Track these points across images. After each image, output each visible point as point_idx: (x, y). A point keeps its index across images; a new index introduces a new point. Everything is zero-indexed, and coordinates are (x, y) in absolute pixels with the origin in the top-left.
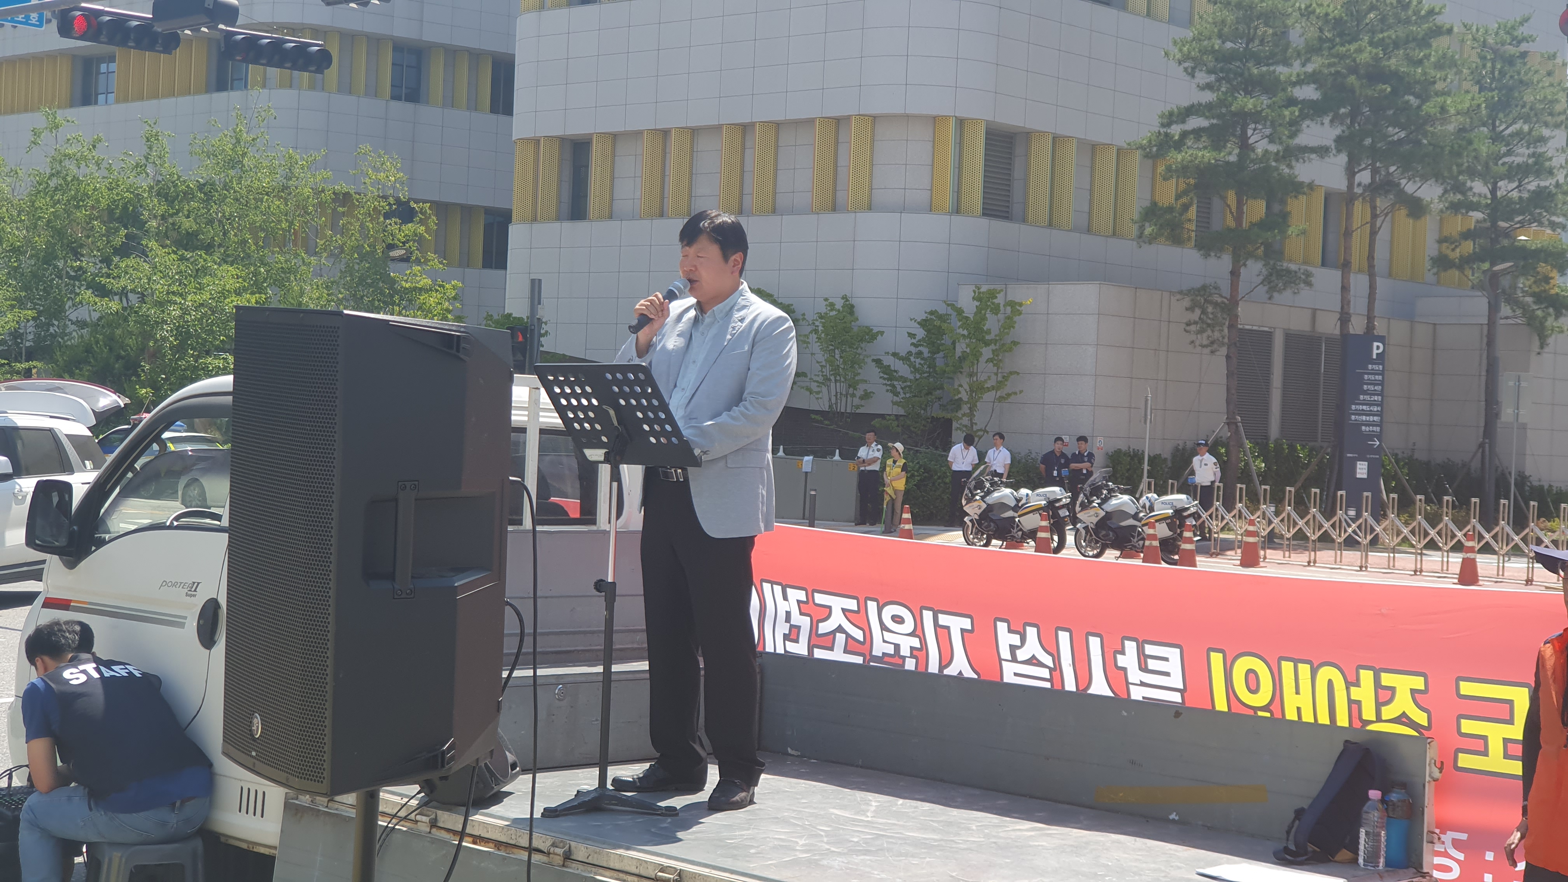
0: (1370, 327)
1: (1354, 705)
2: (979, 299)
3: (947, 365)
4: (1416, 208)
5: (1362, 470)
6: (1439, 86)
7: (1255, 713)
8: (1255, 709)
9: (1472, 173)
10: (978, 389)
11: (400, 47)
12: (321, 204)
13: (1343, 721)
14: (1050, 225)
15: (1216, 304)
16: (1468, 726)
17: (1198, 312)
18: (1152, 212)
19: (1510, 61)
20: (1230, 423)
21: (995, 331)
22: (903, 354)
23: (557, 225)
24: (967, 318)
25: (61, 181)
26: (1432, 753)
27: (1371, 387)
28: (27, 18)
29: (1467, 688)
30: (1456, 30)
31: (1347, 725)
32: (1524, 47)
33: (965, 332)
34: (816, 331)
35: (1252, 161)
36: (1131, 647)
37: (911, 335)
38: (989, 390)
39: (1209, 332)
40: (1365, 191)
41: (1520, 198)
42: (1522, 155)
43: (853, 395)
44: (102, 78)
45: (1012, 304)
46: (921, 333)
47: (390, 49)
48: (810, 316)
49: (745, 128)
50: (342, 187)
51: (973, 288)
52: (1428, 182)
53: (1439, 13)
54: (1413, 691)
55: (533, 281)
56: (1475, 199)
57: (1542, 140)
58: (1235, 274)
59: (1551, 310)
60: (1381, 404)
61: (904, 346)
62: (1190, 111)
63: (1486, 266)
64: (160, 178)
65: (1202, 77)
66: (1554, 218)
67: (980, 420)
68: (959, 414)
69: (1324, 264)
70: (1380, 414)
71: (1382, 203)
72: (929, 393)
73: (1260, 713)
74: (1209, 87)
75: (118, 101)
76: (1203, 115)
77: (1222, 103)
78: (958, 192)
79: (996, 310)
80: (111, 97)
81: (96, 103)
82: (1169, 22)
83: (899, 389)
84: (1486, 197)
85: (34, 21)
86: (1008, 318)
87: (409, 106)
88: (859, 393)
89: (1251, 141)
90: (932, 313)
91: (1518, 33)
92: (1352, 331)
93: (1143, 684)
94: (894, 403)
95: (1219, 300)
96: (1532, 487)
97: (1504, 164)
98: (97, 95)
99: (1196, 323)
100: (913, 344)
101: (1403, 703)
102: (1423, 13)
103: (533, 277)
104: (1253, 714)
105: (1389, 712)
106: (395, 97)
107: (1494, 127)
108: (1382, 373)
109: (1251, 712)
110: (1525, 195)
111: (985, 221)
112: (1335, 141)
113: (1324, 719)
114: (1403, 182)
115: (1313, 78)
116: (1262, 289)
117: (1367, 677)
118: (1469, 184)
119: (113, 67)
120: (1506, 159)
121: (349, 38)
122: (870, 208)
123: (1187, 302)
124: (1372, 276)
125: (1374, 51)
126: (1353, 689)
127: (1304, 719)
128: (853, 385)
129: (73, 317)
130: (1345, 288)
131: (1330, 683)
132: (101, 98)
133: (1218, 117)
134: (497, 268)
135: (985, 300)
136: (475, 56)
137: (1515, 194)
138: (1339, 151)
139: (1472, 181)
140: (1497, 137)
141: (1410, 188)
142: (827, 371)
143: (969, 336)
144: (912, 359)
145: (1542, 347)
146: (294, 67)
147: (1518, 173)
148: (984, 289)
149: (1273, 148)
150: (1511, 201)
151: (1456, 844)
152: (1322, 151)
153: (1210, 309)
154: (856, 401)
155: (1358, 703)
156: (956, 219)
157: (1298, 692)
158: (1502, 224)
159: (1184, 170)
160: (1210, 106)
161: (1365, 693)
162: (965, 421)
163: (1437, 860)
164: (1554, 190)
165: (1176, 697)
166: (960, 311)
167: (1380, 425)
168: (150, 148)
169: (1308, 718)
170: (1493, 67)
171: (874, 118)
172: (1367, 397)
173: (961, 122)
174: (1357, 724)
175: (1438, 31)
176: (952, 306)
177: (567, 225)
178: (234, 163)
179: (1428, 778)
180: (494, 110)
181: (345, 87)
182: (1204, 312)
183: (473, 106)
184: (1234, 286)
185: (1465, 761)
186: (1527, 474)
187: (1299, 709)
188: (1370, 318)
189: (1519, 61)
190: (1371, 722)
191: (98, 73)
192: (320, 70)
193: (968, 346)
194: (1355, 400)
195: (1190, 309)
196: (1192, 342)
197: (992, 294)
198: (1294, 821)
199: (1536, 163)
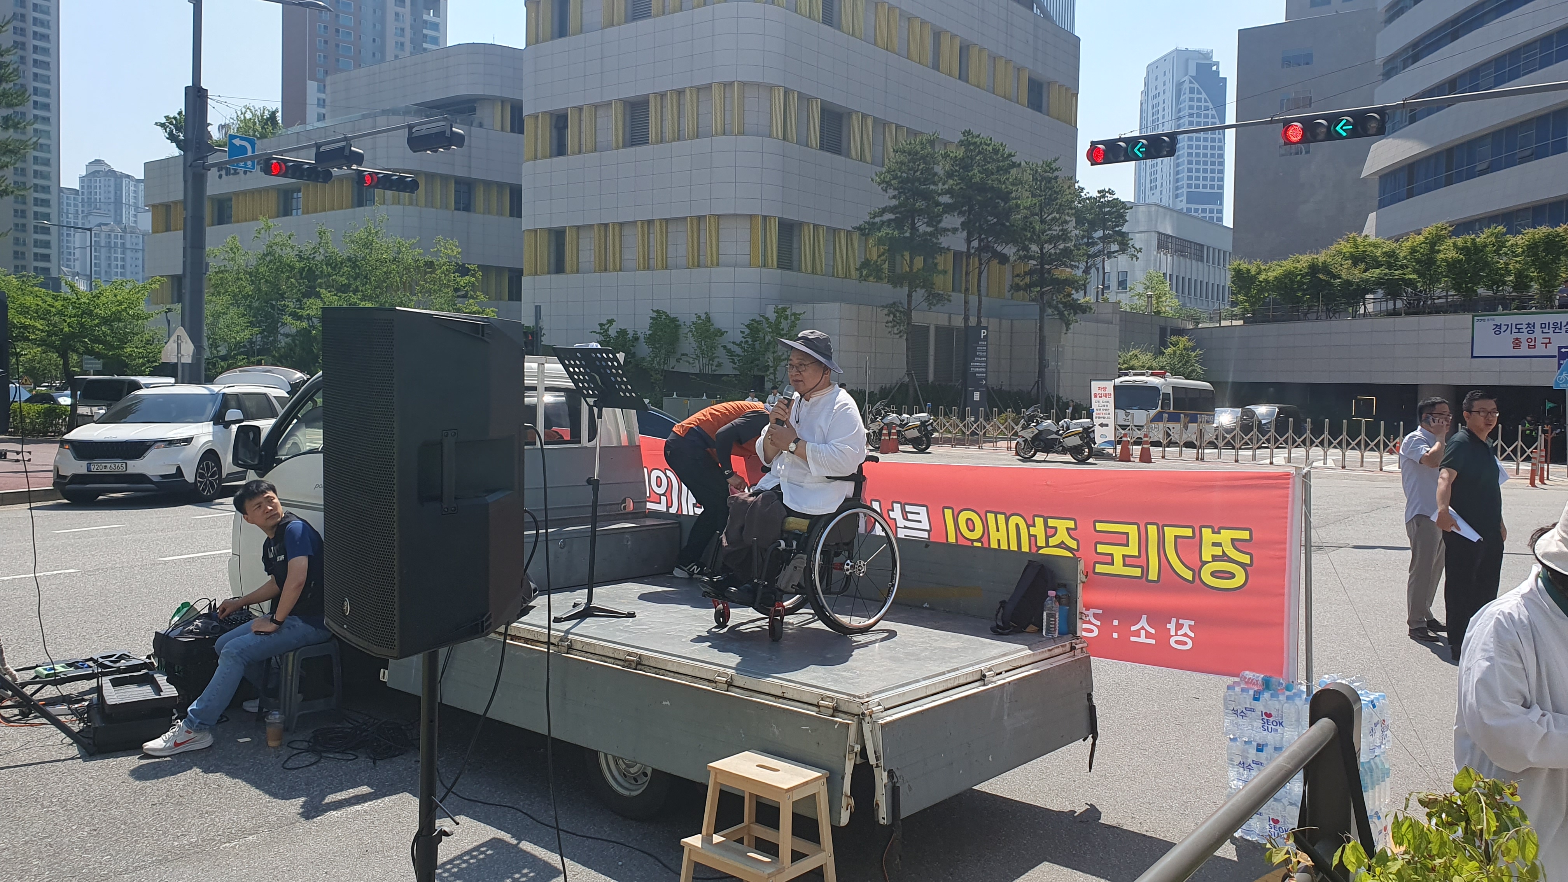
0: (979, 322)
1: (1032, 538)
2: (777, 313)
3: (761, 347)
4: (1003, 259)
5: (977, 396)
6: (1014, 195)
7: (973, 544)
8: (973, 541)
9: (1031, 240)
10: (778, 360)
11: (459, 181)
12: (418, 267)
13: (1025, 548)
14: (813, 273)
15: (901, 312)
16: (1101, 548)
17: (892, 316)
18: (866, 264)
19: (1049, 180)
20: (909, 374)
21: (786, 329)
22: (738, 342)
23: (549, 276)
24: (771, 323)
25: (272, 258)
26: (1081, 566)
27: (981, 353)
28: (246, 164)
29: (1100, 526)
30: (1022, 164)
31: (1028, 551)
32: (1056, 173)
33: (770, 330)
34: (691, 331)
35: (918, 236)
36: (897, 506)
37: (742, 332)
38: (784, 360)
39: (898, 327)
40: (975, 251)
41: (1055, 253)
42: (1056, 230)
43: (712, 365)
44: (294, 201)
45: (795, 314)
46: (747, 331)
47: (453, 182)
48: (688, 324)
49: (650, 222)
50: (428, 258)
51: (774, 306)
52: (1009, 245)
53: (1014, 156)
54: (1068, 529)
55: (536, 307)
56: (1033, 254)
57: (1066, 222)
58: (910, 296)
59: (1072, 311)
60: (986, 362)
61: (739, 338)
62: (884, 211)
63: (1039, 289)
64: (327, 255)
65: (891, 192)
66: (1073, 263)
67: (779, 377)
68: (768, 373)
69: (953, 291)
70: (986, 367)
71: (985, 256)
72: (752, 362)
73: (976, 544)
74: (894, 197)
75: (303, 213)
76: (892, 212)
77: (900, 205)
78: (765, 256)
79: (786, 318)
80: (300, 211)
81: (291, 215)
82: (872, 164)
83: (736, 361)
84: (1037, 253)
85: (250, 167)
86: (793, 322)
87: (465, 213)
88: (715, 363)
89: (917, 226)
90: (753, 320)
91: (1053, 166)
92: (970, 325)
93: (906, 527)
94: (734, 368)
95: (902, 310)
96: (1063, 402)
97: (1047, 235)
98: (292, 210)
99: (891, 322)
100: (743, 337)
101: (1062, 536)
102: (1005, 156)
103: (536, 304)
104: (970, 545)
105: (1053, 541)
106: (457, 209)
107: (1042, 216)
108: (986, 346)
109: (969, 544)
110: (1058, 251)
111: (779, 271)
112: (961, 224)
113: (1014, 547)
114: (996, 246)
115: (949, 192)
116: (925, 304)
117: (1039, 521)
118: (1030, 246)
119: (300, 195)
120: (1048, 232)
121: (431, 177)
122: (718, 265)
123: (886, 311)
124: (979, 295)
125: (981, 176)
126: (1031, 528)
127: (1002, 548)
128: (712, 359)
129: (282, 332)
130: (966, 302)
131: (1017, 525)
132: (294, 212)
133: (900, 213)
134: (516, 300)
135: (781, 313)
136: (500, 185)
137: (1053, 251)
138: (963, 230)
139: (1031, 244)
140: (1043, 221)
141: (999, 249)
142: (698, 352)
143: (772, 332)
144: (743, 345)
145: (1067, 330)
146: (398, 190)
147: (1052, 240)
148: (780, 307)
149: (929, 229)
150: (1051, 254)
151: (1096, 616)
152: (955, 230)
153: (898, 315)
154: (714, 368)
155: (1035, 536)
156: (763, 270)
157: (998, 531)
158: (1047, 267)
159: (880, 241)
160: (896, 207)
161: (1039, 530)
162: (772, 377)
163: (1085, 626)
164: (1072, 248)
165: (925, 535)
166: (767, 319)
167: (986, 373)
168: (321, 238)
169: (1004, 547)
170: (1041, 184)
171: (719, 216)
172: (979, 359)
173: (765, 218)
174: (1034, 550)
175: (1014, 165)
176: (763, 316)
177: (554, 277)
178: (368, 245)
179: (1079, 582)
180: (511, 215)
181: (430, 204)
182: (895, 316)
183: (500, 213)
184: (909, 302)
185: (1099, 568)
186: (1061, 396)
187: (999, 540)
188: (979, 318)
189: (1053, 181)
190: (1043, 547)
191: (292, 198)
192: (412, 192)
193: (772, 337)
194: (973, 360)
195: (888, 315)
196: (890, 332)
197: (784, 310)
198: (999, 608)
199: (1063, 234)
